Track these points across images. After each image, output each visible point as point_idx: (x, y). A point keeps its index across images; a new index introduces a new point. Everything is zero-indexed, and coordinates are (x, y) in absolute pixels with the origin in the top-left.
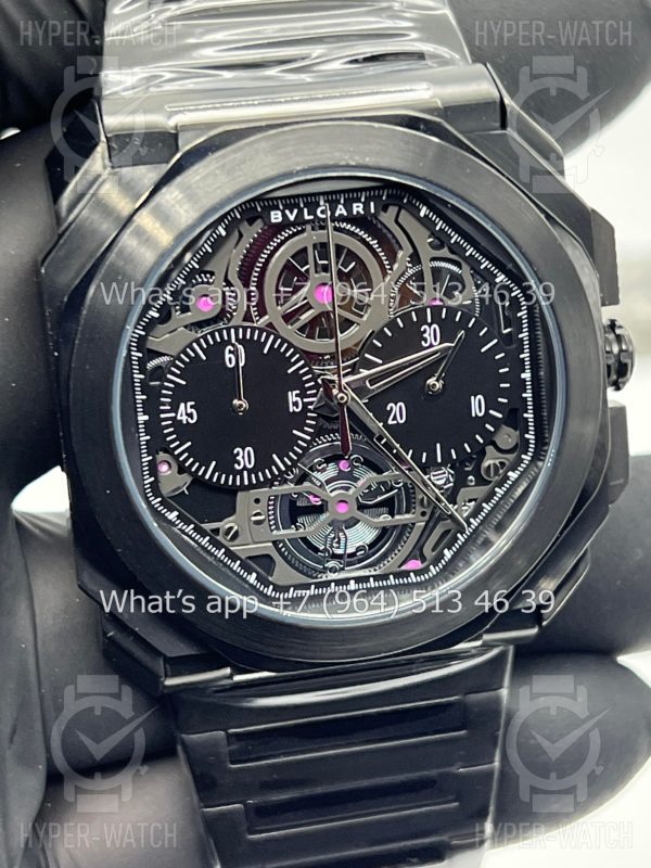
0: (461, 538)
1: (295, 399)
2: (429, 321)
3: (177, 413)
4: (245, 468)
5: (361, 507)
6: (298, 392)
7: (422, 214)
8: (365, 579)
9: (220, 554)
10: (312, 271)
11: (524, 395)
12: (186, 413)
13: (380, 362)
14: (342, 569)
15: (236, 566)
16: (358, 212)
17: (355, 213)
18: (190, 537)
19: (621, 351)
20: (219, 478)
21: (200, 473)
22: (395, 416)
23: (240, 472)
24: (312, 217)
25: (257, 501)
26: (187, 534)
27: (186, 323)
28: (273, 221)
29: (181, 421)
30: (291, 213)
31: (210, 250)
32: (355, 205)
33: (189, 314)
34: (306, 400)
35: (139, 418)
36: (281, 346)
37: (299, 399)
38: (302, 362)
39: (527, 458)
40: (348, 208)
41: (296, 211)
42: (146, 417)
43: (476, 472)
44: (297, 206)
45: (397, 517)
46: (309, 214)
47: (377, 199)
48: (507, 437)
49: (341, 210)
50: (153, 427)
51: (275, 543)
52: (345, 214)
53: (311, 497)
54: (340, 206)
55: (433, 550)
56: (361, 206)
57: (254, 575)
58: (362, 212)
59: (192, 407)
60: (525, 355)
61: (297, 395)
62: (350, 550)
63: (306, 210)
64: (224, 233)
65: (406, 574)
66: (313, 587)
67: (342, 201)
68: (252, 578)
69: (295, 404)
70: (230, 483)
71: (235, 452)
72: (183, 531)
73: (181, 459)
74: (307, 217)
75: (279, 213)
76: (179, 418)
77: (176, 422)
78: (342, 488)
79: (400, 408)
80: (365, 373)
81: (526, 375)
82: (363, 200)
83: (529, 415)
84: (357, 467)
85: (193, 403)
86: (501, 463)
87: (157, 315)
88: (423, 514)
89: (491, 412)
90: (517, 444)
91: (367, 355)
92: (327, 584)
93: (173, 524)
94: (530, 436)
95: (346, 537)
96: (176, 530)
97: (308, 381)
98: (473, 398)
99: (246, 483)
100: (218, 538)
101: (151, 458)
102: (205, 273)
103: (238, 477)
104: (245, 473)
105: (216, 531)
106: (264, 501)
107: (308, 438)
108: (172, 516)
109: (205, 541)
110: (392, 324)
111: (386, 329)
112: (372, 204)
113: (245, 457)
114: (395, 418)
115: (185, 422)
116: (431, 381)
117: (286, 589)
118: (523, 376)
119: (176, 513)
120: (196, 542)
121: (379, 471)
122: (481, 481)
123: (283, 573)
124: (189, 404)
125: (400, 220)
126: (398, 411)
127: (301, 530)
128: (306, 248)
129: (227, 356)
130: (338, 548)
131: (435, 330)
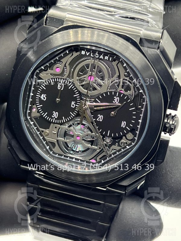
0: (108, 159)
1: (73, 104)
2: (117, 96)
3: (41, 96)
4: (54, 117)
5: (83, 140)
6: (75, 102)
7: (124, 66)
8: (78, 159)
9: (41, 138)
10: (89, 71)
11: (138, 126)
12: (43, 97)
13: (100, 102)
14: (74, 155)
15: (44, 143)
16: (106, 59)
17: (105, 59)
18: (35, 130)
19: (172, 124)
20: (47, 118)
21: (42, 114)
22: (99, 118)
23: (53, 118)
24: (93, 56)
25: (56, 127)
26: (34, 129)
27: (51, 73)
28: (82, 53)
29: (41, 99)
30: (88, 53)
31: (63, 56)
32: (106, 57)
33: (53, 71)
34: (76, 105)
35: (31, 94)
36: (74, 88)
37: (74, 104)
38: (78, 95)
39: (133, 144)
40: (104, 57)
41: (89, 53)
42: (33, 94)
43: (119, 142)
44: (90, 52)
45: (93, 146)
46: (92, 55)
47: (113, 57)
48: (130, 136)
49: (102, 57)
50: (34, 97)
51: (57, 141)
52: (103, 58)
53: (71, 132)
54: (102, 56)
55: (100, 159)
56: (108, 57)
57: (49, 147)
58: (107, 59)
59: (45, 96)
60: (142, 115)
61: (74, 103)
62: (77, 150)
63: (92, 54)
64: (68, 52)
65: (90, 163)
66: (63, 156)
67: (103, 55)
68: (48, 148)
69: (73, 105)
70: (49, 120)
71: (53, 112)
72: (33, 128)
73: (39, 109)
74: (92, 56)
75: (84, 52)
76: (41, 98)
77: (40, 99)
78: (80, 133)
79: (102, 117)
80: (94, 104)
81: (140, 121)
82: (109, 56)
83: (138, 132)
84: (86, 129)
85: (46, 95)
86: (126, 142)
87: (43, 68)
88: (100, 148)
89: (127, 127)
90: (132, 139)
91: (97, 99)
92: (67, 157)
93: (31, 125)
94: (136, 138)
95: (77, 146)
96: (32, 127)
97: (78, 100)
98: (123, 122)
99: (54, 121)
100: (42, 133)
101: (31, 105)
102: (61, 61)
103: (52, 119)
104: (54, 119)
105: (43, 131)
106: (58, 128)
107: (74, 116)
108: (32, 123)
109: (38, 133)
110: (106, 93)
111: (104, 94)
112: (111, 58)
113: (55, 114)
114: (99, 119)
115: (42, 99)
116: (113, 113)
117: (56, 154)
118: (139, 121)
119: (33, 123)
120: (36, 132)
121: (92, 132)
122: (119, 145)
123: (57, 149)
124: (45, 95)
125: (118, 65)
126: (100, 118)
127: (66, 140)
128: (89, 64)
129: (59, 86)
130: (74, 148)
131: (118, 99)
